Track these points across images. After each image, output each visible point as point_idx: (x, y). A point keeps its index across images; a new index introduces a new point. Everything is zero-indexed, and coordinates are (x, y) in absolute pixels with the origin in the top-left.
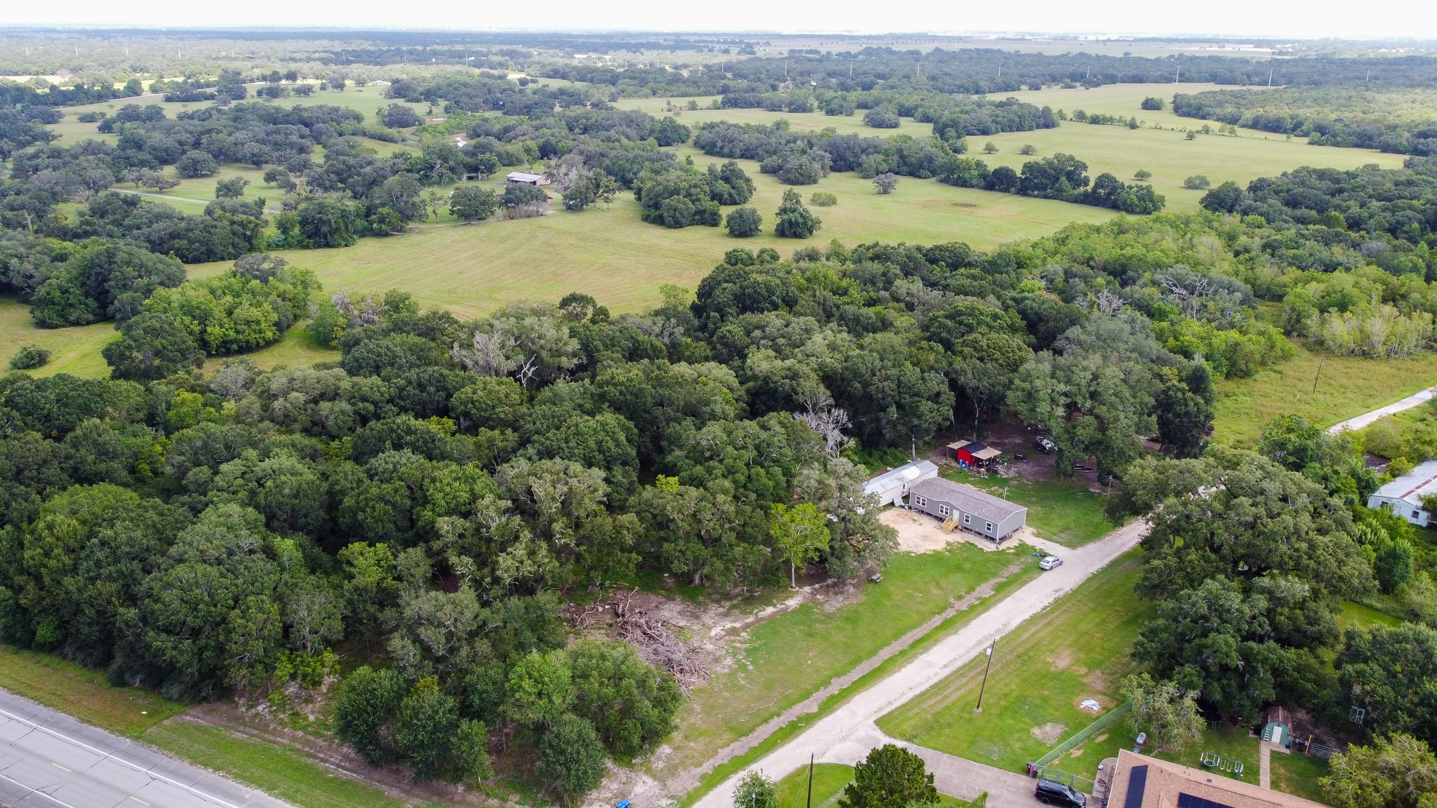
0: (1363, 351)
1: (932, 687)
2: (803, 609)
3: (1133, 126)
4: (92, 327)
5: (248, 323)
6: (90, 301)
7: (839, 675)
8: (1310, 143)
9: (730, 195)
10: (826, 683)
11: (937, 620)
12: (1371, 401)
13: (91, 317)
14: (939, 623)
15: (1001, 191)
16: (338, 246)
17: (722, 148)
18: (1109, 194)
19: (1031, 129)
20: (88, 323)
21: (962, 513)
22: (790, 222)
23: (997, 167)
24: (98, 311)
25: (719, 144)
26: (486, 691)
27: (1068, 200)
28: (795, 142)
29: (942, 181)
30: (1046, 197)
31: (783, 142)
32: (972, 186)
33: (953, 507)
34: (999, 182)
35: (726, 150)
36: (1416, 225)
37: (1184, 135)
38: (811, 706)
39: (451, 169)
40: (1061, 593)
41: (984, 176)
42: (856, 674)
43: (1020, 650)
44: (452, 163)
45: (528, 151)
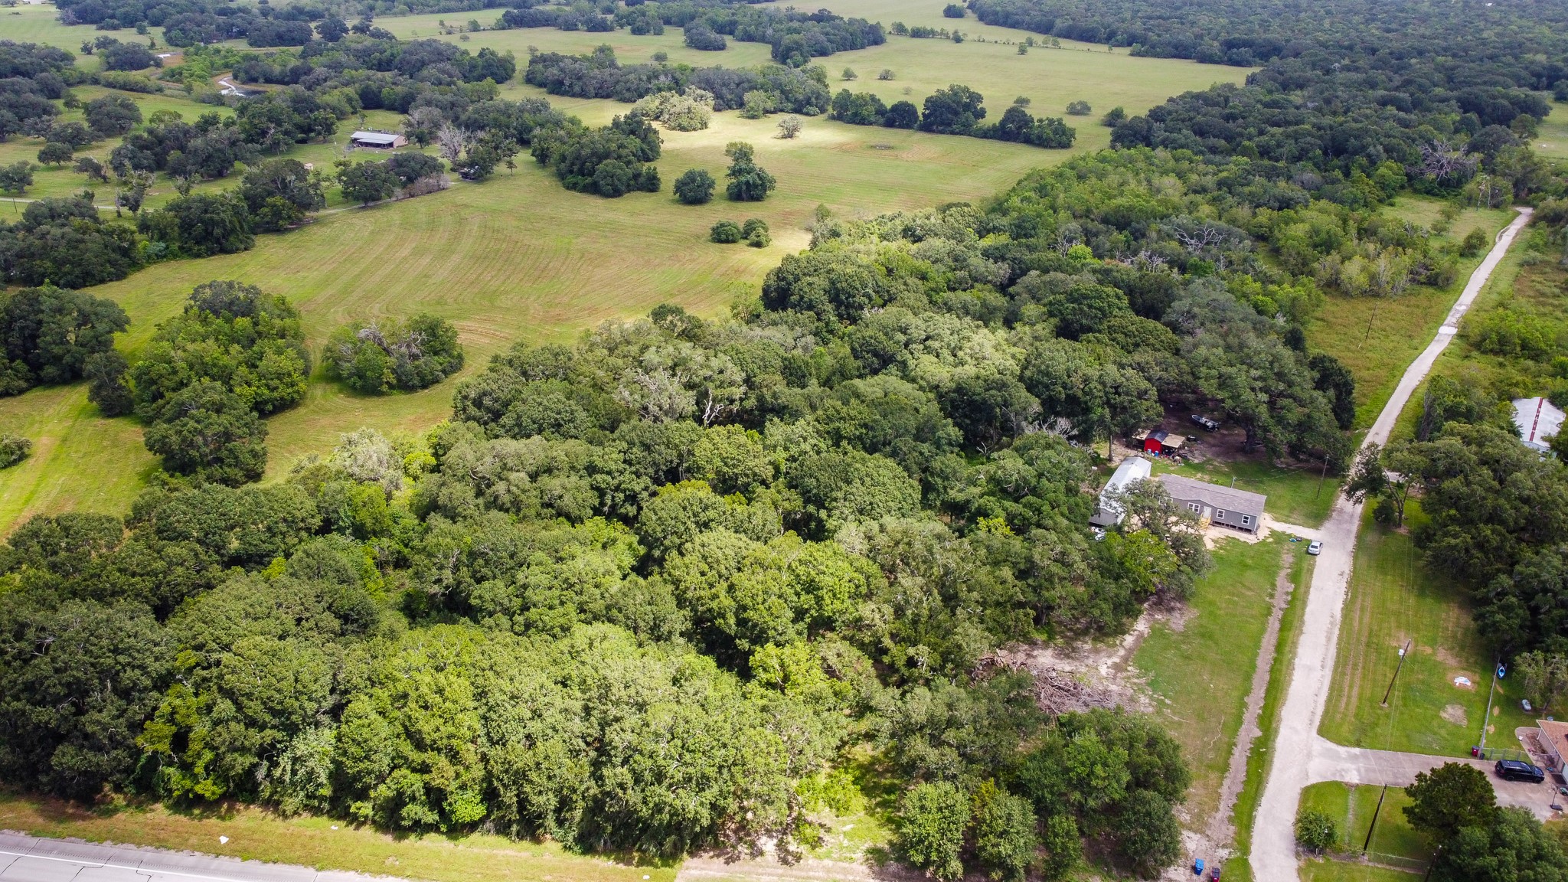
0: (1373, 291)
1: (1332, 689)
2: (1157, 633)
3: (958, 40)
4: (28, 396)
5: (280, 376)
6: (18, 363)
7: (1247, 692)
8: (1132, 55)
9: (643, 150)
10: (1243, 705)
11: (1274, 624)
12: (1416, 342)
13: (23, 384)
14: (1277, 625)
15: (901, 126)
16: (236, 251)
17: (571, 86)
18: (1020, 127)
19: (863, 47)
20: (21, 392)
21: (1214, 509)
22: (747, 183)
23: (895, 102)
24: (32, 375)
25: (567, 82)
26: (1053, 785)
27: (976, 136)
28: (657, 77)
29: (833, 118)
30: (953, 133)
31: (645, 78)
32: (871, 124)
33: (1204, 504)
34: (899, 117)
35: (577, 89)
36: (1318, 152)
37: (1016, 49)
38: (1249, 731)
39: (286, 133)
40: (1346, 576)
41: (881, 111)
42: (1259, 691)
43: (1364, 639)
44: (286, 126)
45: (350, 100)
